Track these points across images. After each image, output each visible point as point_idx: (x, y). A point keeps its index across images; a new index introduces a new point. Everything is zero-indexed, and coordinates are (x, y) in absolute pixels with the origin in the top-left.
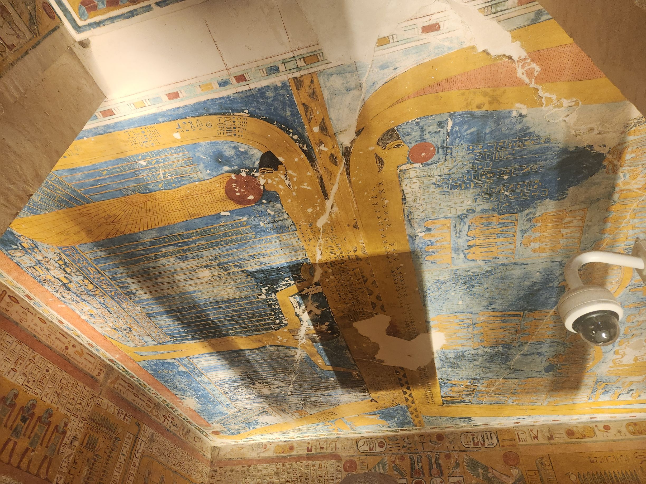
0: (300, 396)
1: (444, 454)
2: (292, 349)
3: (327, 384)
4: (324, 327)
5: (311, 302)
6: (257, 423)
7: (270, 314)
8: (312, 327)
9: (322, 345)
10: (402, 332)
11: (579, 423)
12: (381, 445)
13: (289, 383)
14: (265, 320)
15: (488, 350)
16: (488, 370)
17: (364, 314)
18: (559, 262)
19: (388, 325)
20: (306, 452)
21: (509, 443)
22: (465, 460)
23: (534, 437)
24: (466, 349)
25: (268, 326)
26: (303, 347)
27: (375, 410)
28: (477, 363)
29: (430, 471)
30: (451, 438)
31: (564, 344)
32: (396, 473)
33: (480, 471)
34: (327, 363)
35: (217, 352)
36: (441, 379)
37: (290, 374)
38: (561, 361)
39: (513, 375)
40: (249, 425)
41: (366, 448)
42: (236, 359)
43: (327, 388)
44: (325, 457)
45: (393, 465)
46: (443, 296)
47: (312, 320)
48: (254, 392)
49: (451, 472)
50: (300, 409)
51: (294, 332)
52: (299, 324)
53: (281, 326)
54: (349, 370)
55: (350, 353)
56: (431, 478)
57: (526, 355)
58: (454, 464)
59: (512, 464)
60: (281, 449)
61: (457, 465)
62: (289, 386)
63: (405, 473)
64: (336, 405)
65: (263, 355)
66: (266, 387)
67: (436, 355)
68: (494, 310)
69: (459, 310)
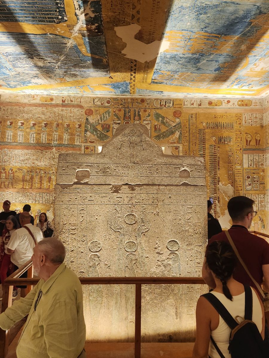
0: (63, 70)
1: (143, 109)
2: (66, 39)
3: (84, 65)
4: (94, 27)
5: (89, 7)
6: (30, 82)
7: (56, 11)
8: (85, 26)
9: (89, 39)
10: (145, 38)
11: (216, 98)
12: (108, 102)
13: (58, 60)
14: (51, 15)
15: (190, 55)
16: (185, 67)
17: (124, 22)
18: (258, 6)
19: (137, 32)
20: (61, 103)
21: (179, 106)
22: (154, 113)
23: (192, 104)
24: (178, 53)
25: (52, 20)
26: (75, 38)
27: (110, 83)
28: (180, 62)
29: (134, 117)
30: (149, 101)
31: (233, 57)
32: (115, 117)
33: (160, 119)
34: (88, 52)
35: (8, 32)
36: (156, 69)
37: (61, 55)
38: (225, 66)
39: (197, 71)
40: (24, 83)
41: (99, 103)
42: (22, 39)
43: (84, 67)
44: (74, 106)
45: (114, 113)
46: (180, 18)
47: (86, 20)
48: (32, 63)
49: (145, 119)
50: (62, 77)
51: (71, 27)
52: (76, 22)
53: (62, 20)
54: (101, 58)
55: (106, 47)
56: (134, 121)
57: (209, 61)
58: (147, 115)
59: (177, 116)
60: (45, 99)
61: (149, 115)
62: (57, 63)
63: (120, 118)
64: (87, 78)
65: (43, 40)
66: (41, 61)
67: (159, 55)
68: (206, 32)
69: (185, 29)
